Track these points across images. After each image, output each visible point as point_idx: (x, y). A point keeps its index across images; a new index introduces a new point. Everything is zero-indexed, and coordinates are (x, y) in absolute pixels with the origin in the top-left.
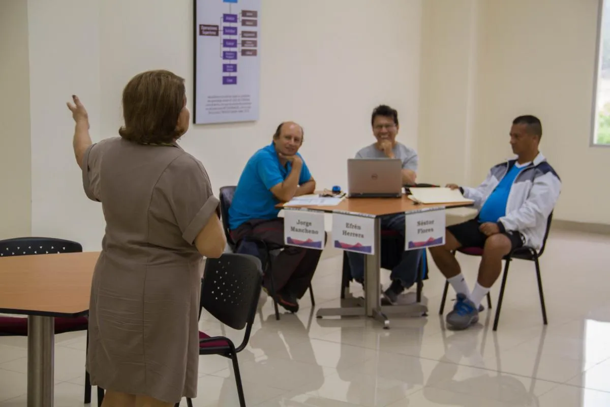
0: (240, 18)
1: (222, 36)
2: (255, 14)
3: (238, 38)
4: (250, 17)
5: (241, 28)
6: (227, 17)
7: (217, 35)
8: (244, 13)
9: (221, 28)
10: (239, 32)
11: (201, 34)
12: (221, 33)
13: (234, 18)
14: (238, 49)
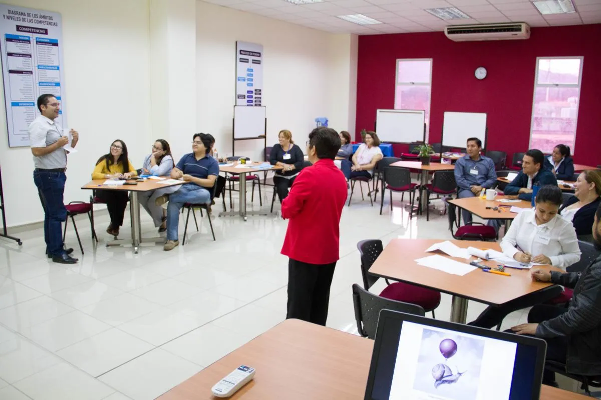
0: (254, 92)
1: (247, 99)
2: (260, 90)
3: (254, 99)
4: (258, 92)
5: (254, 96)
6: (248, 92)
7: (245, 98)
8: (256, 90)
9: (246, 96)
10: (254, 97)
11: (238, 98)
12: (246, 98)
13: (252, 92)
14: (254, 103)
